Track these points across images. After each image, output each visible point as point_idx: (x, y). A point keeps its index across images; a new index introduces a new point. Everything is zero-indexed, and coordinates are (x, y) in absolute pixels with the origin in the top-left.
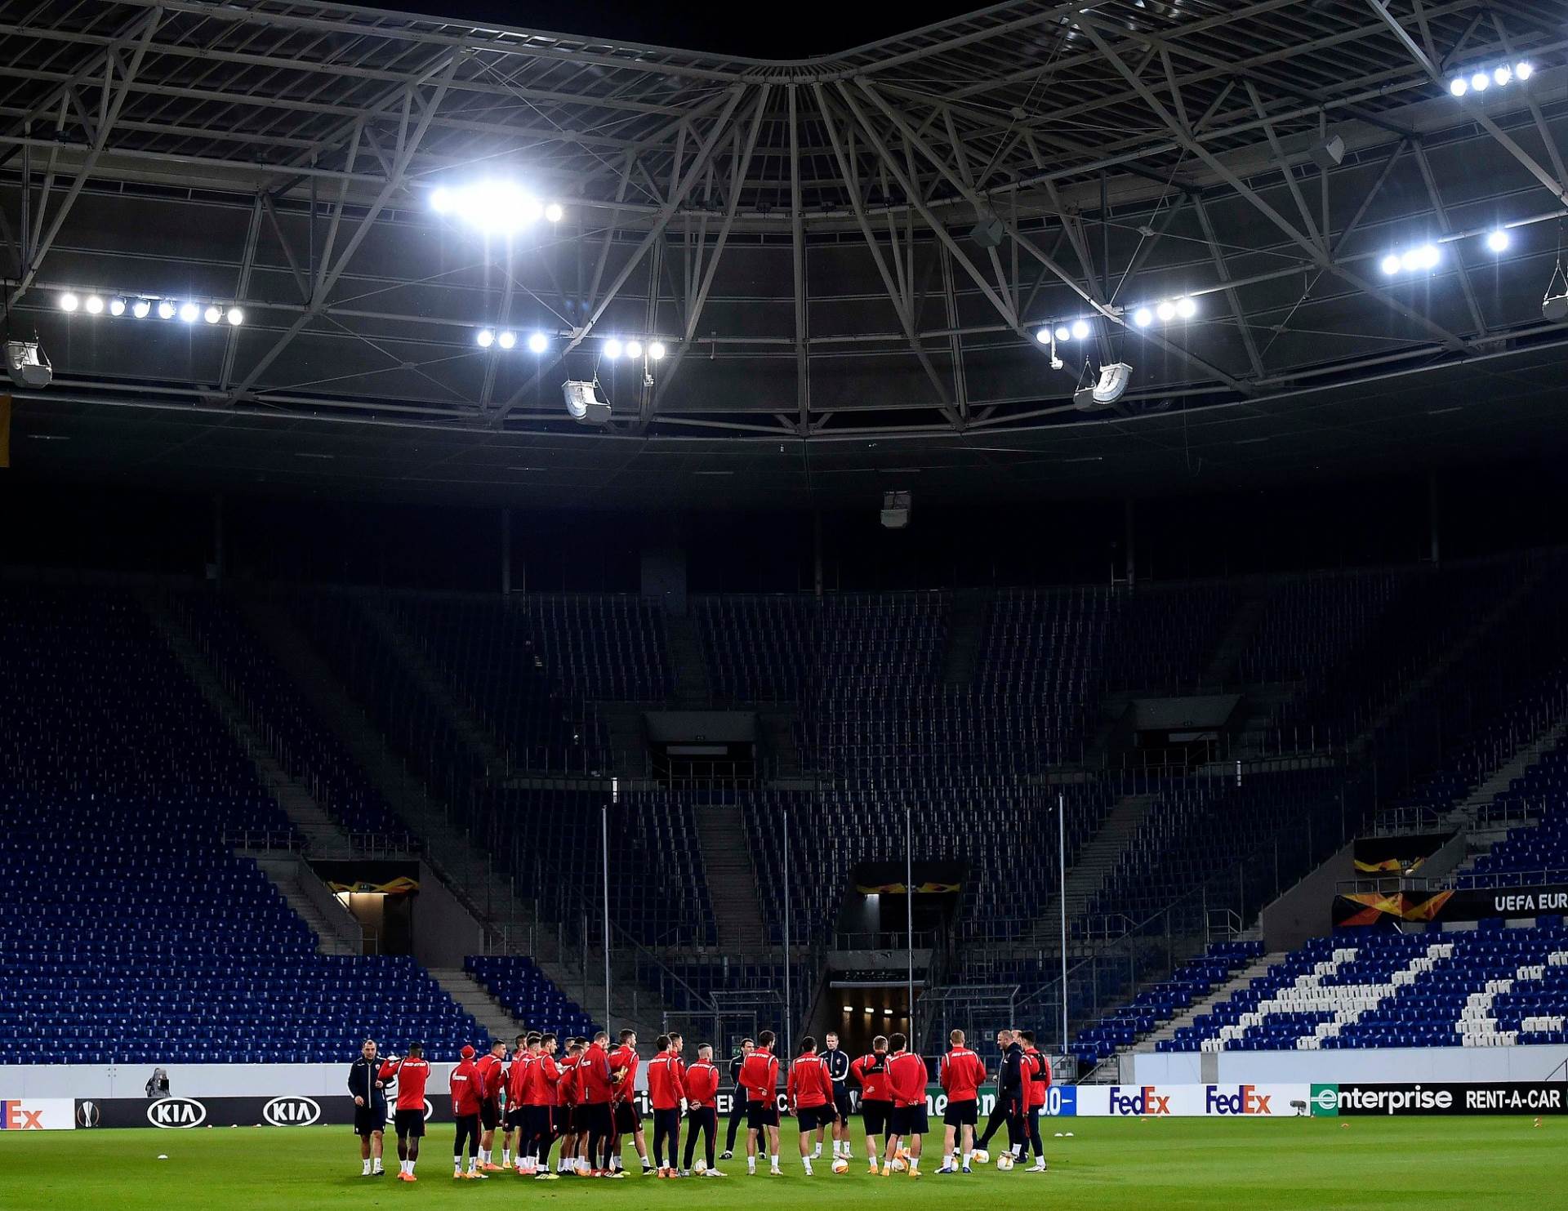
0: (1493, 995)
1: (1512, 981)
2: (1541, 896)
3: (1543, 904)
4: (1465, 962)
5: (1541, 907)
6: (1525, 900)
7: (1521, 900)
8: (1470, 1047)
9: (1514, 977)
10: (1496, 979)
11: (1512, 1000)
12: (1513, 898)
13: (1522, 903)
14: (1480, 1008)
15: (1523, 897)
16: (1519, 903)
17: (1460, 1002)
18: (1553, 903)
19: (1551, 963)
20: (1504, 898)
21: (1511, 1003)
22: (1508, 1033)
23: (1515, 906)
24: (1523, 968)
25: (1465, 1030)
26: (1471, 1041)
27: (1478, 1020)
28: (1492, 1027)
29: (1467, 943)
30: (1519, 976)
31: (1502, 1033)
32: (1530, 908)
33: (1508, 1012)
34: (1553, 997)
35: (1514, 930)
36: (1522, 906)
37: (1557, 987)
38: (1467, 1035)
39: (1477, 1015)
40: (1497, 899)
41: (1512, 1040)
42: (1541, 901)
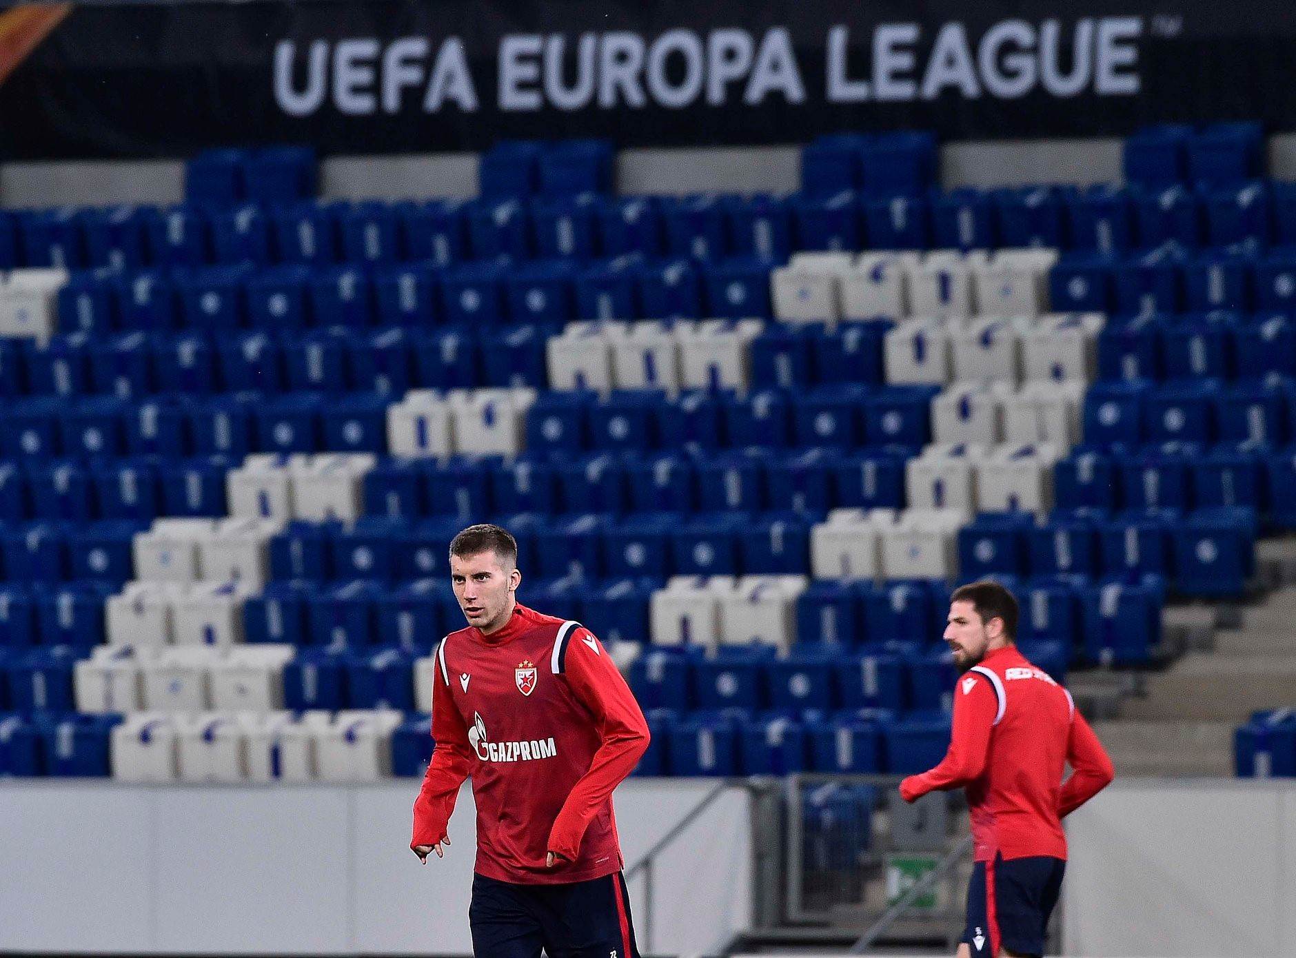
0: (272, 527)
1: (362, 463)
2: (513, 46)
3: (523, 86)
4: (122, 363)
5: (511, 99)
6: (428, 63)
7: (407, 62)
8: (149, 784)
9: (377, 440)
10: (284, 453)
11: (362, 558)
12: (366, 48)
13: (413, 75)
14: (203, 591)
15: (416, 47)
16: (397, 77)
17: (98, 560)
18: (570, 78)
19: (562, 377)
20: (318, 53)
21: (356, 574)
22: (348, 719)
23: (375, 89)
24: (420, 401)
25: (123, 702)
26: (156, 759)
27: (193, 655)
28: (261, 689)
29: (134, 268)
30: (402, 440)
31: (317, 721)
32: (450, 105)
33: (340, 613)
34: (576, 546)
35: (375, 211)
36: (413, 95)
37: (594, 500)
38: (135, 723)
39: (189, 625)
40: (284, 54)
41: (366, 758)
42: (511, 72)
